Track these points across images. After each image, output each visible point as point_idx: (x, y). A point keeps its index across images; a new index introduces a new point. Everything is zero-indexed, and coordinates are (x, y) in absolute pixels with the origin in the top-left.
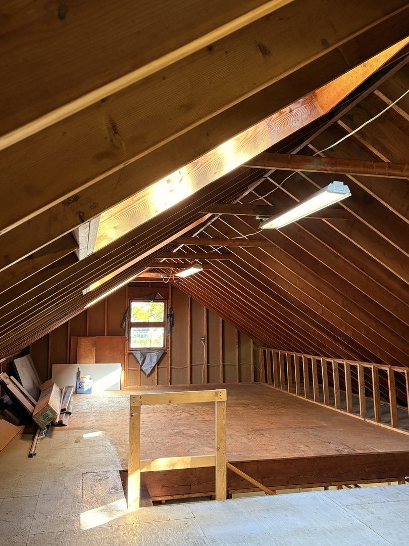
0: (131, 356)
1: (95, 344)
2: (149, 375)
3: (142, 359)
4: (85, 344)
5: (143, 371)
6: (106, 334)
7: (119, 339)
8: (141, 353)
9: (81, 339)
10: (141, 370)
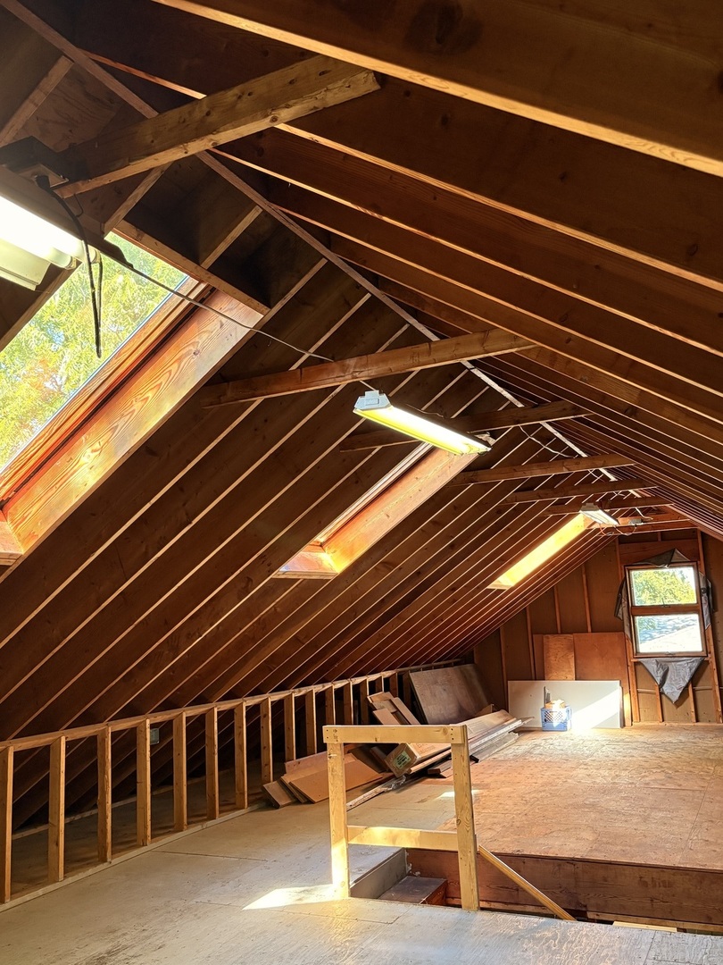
0: (639, 667)
1: (573, 648)
2: (678, 703)
3: (661, 673)
4: (556, 648)
5: (666, 696)
6: (589, 629)
7: (615, 637)
8: (658, 663)
9: (548, 638)
10: (661, 694)
